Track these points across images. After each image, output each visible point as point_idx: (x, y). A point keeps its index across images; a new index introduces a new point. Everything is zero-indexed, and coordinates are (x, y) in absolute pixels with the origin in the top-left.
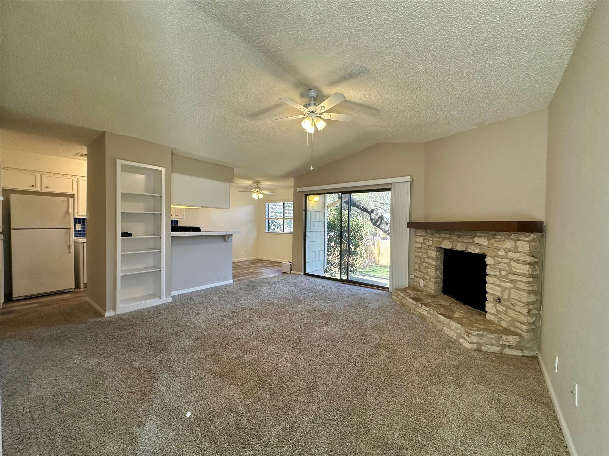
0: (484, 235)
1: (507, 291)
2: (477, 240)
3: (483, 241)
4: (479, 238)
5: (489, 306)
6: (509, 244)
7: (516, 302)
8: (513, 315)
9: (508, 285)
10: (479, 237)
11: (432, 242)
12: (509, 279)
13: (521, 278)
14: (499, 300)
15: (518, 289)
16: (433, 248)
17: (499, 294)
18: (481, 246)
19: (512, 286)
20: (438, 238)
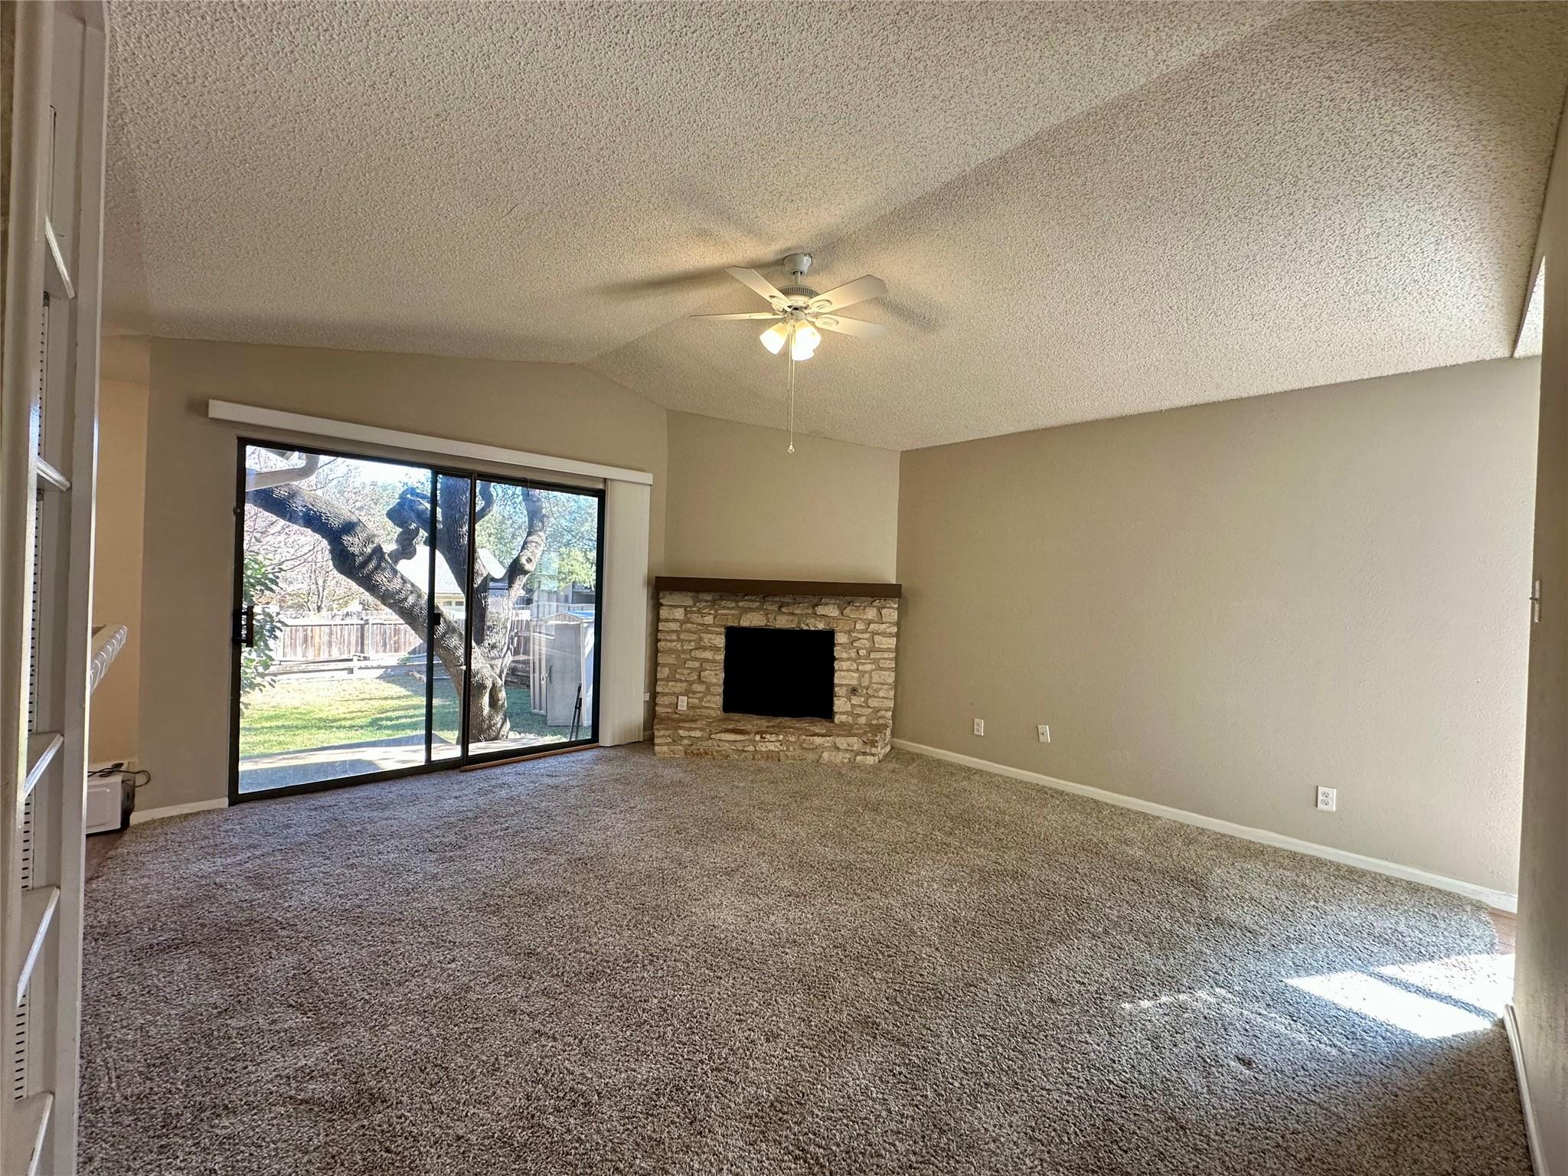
0: (833, 601)
1: (867, 676)
2: (820, 610)
3: (830, 610)
4: (826, 607)
5: (840, 704)
6: (871, 614)
7: (879, 686)
8: (876, 705)
9: (868, 667)
10: (826, 604)
11: (714, 618)
12: (872, 659)
13: (886, 655)
14: (854, 691)
15: (881, 669)
16: (717, 629)
17: (855, 682)
18: (828, 619)
19: (874, 667)
20: (733, 608)
